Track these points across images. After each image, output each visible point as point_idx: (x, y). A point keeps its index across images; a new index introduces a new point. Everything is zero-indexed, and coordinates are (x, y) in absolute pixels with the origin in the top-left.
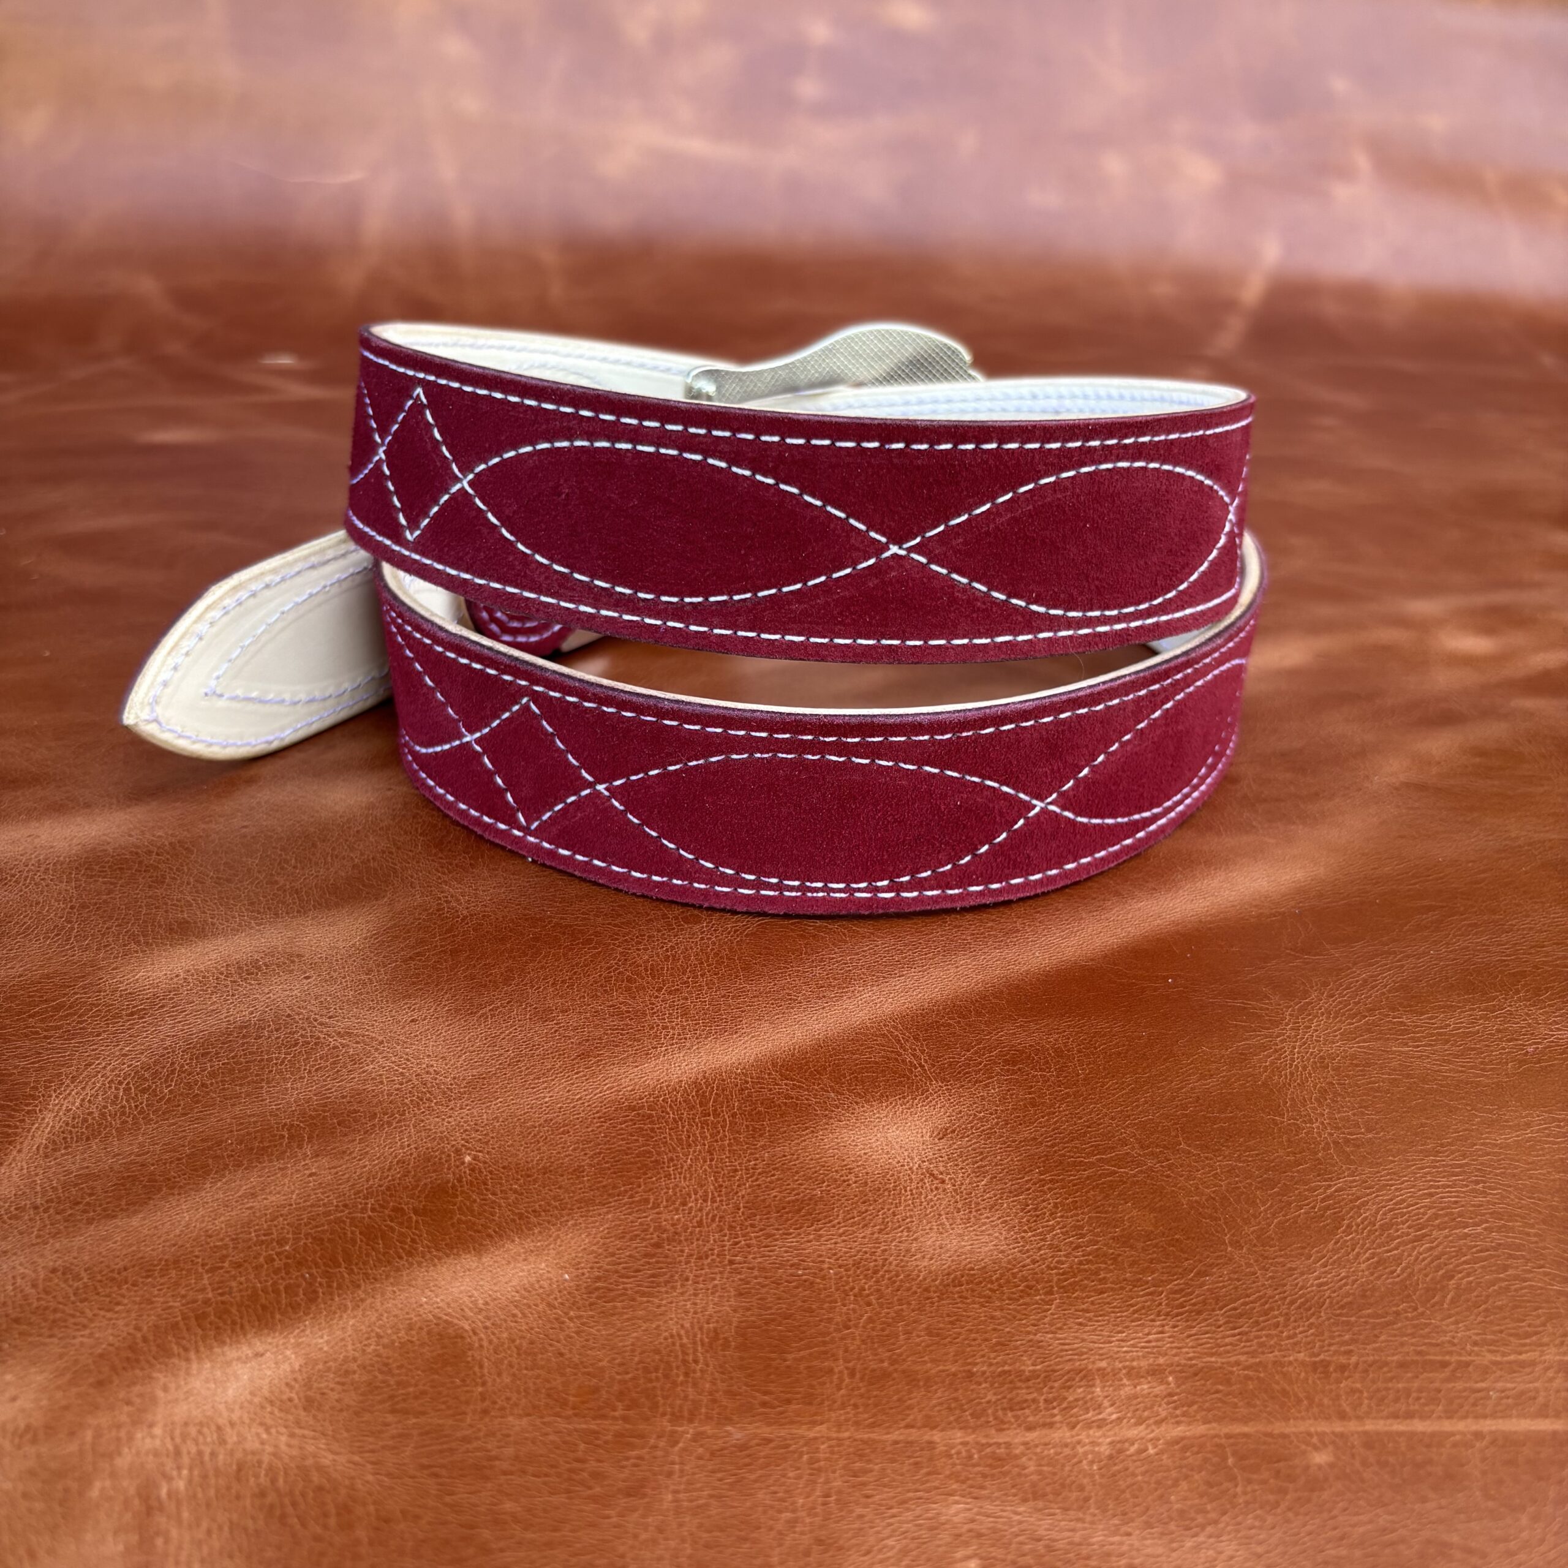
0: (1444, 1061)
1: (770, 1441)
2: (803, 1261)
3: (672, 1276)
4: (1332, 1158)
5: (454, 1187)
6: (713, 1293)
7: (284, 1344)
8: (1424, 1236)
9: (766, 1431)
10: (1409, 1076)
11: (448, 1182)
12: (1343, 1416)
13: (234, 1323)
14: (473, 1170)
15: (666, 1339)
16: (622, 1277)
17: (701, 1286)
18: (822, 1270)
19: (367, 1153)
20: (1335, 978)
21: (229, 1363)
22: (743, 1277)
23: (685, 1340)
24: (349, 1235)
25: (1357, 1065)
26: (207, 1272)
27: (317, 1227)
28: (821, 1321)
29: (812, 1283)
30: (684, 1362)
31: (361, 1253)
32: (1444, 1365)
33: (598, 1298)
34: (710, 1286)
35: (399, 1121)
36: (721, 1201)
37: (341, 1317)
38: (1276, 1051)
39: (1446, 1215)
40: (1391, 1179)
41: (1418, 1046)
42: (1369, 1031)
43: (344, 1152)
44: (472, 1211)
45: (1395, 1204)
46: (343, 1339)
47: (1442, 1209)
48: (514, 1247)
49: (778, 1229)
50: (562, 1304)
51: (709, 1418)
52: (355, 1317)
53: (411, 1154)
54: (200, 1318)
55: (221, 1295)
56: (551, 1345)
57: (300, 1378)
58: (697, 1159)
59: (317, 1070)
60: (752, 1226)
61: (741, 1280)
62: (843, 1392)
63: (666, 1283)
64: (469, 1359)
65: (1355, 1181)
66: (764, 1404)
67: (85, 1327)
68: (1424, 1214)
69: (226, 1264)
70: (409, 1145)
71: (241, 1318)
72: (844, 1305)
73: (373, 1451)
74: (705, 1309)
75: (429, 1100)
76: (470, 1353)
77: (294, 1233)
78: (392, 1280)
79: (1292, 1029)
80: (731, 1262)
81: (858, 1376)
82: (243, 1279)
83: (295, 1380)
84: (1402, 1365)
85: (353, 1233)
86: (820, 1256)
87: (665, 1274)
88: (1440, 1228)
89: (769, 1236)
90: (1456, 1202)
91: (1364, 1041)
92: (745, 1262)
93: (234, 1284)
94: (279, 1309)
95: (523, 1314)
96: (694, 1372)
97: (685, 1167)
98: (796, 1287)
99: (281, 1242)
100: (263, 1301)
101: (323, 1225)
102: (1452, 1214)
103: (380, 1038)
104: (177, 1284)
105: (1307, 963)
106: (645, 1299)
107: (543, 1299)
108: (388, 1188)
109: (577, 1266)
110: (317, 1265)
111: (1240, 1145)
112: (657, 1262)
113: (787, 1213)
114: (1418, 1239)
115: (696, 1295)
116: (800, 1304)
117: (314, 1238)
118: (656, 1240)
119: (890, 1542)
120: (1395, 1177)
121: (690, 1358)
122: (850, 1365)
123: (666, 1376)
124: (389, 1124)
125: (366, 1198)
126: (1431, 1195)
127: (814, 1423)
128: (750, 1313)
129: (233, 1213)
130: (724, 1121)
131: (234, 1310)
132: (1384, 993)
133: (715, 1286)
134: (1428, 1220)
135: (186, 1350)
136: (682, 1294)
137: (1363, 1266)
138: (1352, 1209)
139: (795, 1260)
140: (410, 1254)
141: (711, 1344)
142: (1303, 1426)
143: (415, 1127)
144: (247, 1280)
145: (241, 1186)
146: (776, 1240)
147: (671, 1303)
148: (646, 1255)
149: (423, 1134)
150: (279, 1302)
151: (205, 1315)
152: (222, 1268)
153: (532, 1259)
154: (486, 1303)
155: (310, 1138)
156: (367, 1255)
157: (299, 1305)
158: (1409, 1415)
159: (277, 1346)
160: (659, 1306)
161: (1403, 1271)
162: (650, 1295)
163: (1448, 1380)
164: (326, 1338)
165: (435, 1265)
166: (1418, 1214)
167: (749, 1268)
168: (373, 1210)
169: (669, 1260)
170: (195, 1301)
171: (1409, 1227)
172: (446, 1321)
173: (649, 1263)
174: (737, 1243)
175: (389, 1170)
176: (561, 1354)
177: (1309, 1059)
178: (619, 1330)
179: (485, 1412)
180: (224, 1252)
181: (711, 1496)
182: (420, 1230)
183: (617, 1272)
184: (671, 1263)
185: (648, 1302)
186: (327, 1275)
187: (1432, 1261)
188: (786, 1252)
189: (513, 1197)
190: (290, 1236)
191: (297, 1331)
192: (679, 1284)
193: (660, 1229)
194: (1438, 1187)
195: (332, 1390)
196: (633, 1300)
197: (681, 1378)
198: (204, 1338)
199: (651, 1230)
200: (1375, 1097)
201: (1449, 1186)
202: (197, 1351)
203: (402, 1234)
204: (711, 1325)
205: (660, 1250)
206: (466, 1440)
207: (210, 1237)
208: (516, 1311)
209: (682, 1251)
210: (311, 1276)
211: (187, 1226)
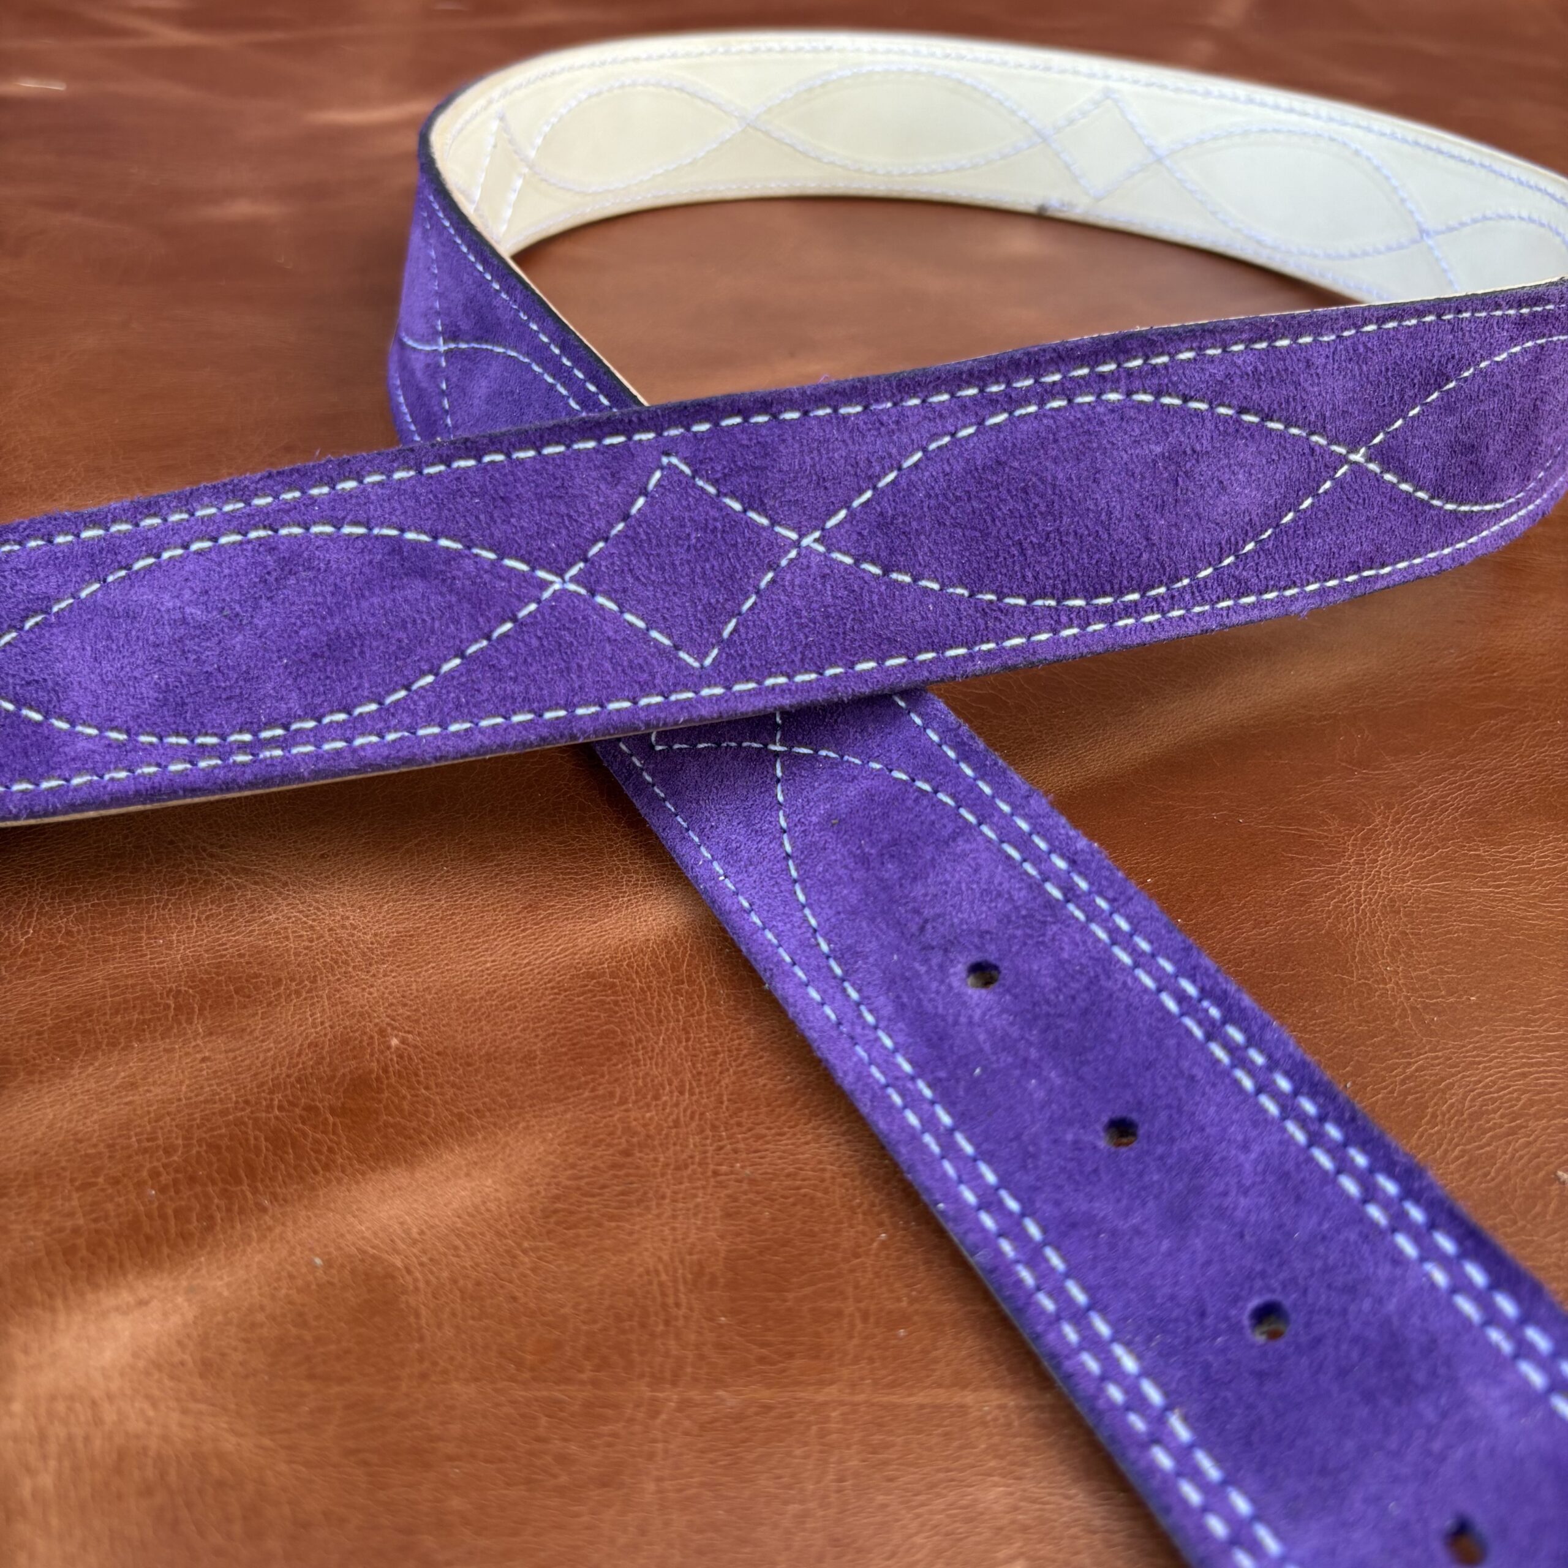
0: (1530, 905)
1: (768, 1408)
2: (801, 1169)
3: (645, 1193)
4: (1410, 1029)
5: (378, 1079)
6: (695, 1215)
7: (174, 1288)
8: (1520, 1127)
9: (765, 1395)
10: (1491, 924)
11: (371, 1072)
13: (111, 1259)
14: (401, 1056)
15: (640, 1276)
16: (585, 1195)
17: (681, 1205)
18: (823, 1180)
19: (271, 1032)
20: (1399, 799)
21: (104, 1315)
22: (729, 1192)
23: (664, 1277)
24: (252, 1141)
25: (1432, 910)
26: (78, 1189)
27: (212, 1129)
28: (824, 1248)
29: (812, 1199)
30: (664, 1306)
31: (266, 1164)
33: (558, 1223)
34: (691, 1205)
35: (310, 991)
36: (701, 1093)
37: (244, 1251)
38: (1339, 891)
39: (1542, 1101)
40: (1478, 1056)
41: (1499, 887)
42: (1442, 866)
43: (243, 1030)
44: (401, 1111)
45: (1485, 1087)
46: (246, 1281)
47: (1539, 1093)
48: (453, 1158)
49: (769, 1128)
50: (514, 1232)
51: (696, 1380)
52: (261, 1251)
53: (325, 1035)
54: (70, 1252)
55: (96, 1220)
56: (502, 1287)
57: (195, 1334)
58: (670, 1039)
59: (207, 918)
60: (739, 1124)
61: (729, 1196)
62: (855, 1341)
63: (639, 1202)
64: (403, 1306)
65: (1437, 1057)
66: (762, 1360)
68: (1518, 1099)
69: (101, 1180)
70: (322, 1023)
71: (120, 1252)
72: (851, 1226)
73: (286, 1431)
74: (686, 1236)
75: (345, 963)
76: (403, 1298)
77: (185, 1138)
78: (306, 1202)
79: (1356, 863)
80: (716, 1173)
81: (872, 1320)
82: (121, 1200)
83: (189, 1336)
85: (256, 1138)
86: (820, 1162)
87: (637, 1190)
88: (1537, 1117)
89: (759, 1137)
90: (1553, 1085)
91: (1438, 879)
92: (732, 1173)
93: (110, 1206)
94: (168, 1240)
95: (467, 1245)
96: (676, 1318)
97: (657, 1050)
98: (794, 1204)
99: (169, 1151)
100: (147, 1229)
101: (220, 1128)
102: (1549, 1099)
103: (284, 878)
104: (38, 1207)
105: (1367, 779)
106: (613, 1224)
107: (490, 1226)
108: (299, 1080)
109: (529, 1182)
110: (214, 1182)
111: (1305, 1011)
112: (628, 1175)
113: (780, 1106)
114: (1512, 1132)
115: (674, 1217)
116: (799, 1226)
117: (209, 1145)
118: (624, 1145)
119: (919, 1540)
120: (1483, 1053)
121: (670, 1301)
122: (862, 1305)
123: (643, 1326)
124: (298, 993)
125: (271, 1092)
126: (1524, 1075)
127: (822, 1383)
128: (739, 1239)
129: (109, 1110)
130: (701, 988)
131: (110, 1242)
132: (1455, 819)
133: (697, 1206)
134: (1523, 1108)
135: (51, 1296)
136: (658, 1216)
137: (1452, 1167)
138: (1435, 1094)
139: (791, 1169)
140: (326, 1167)
141: (695, 1282)
143: (329, 998)
144: (127, 1201)
145: (117, 1073)
146: (768, 1143)
147: (644, 1228)
148: (614, 1166)
149: (339, 1007)
150: (166, 1231)
151: (74, 1249)
152: (95, 1184)
153: (475, 1173)
154: (422, 1233)
155: (202, 1011)
156: (275, 1168)
157: (192, 1235)
159: (166, 1290)
160: (631, 1233)
161: (1498, 1172)
162: (620, 1218)
164: (226, 1279)
165: (357, 1183)
166: (1510, 1100)
167: (737, 1181)
168: (281, 1108)
169: (642, 1172)
170: (61, 1230)
171: (1502, 1117)
172: (373, 1256)
173: (616, 1176)
174: (721, 1148)
175: (299, 1055)
176: (515, 1299)
177: (1377, 902)
178: (584, 1266)
179: (424, 1376)
180: (98, 1163)
181: (702, 1484)
182: (339, 1136)
183: (578, 1188)
184: (642, 1176)
185: (618, 1227)
186: (224, 1193)
187: (1530, 1161)
188: (780, 1158)
189: (450, 1092)
190: (180, 1142)
191: (190, 1271)
192: (654, 1203)
193: (629, 1131)
194: (1532, 1065)
195: (235, 1349)
196: (600, 1225)
197: (661, 1328)
198: (74, 1279)
199: (619, 1132)
200: (1455, 950)
201: (1544, 1064)
202: (66, 1298)
203: (316, 1141)
204: (695, 1257)
205: (629, 1160)
206: (400, 1415)
207: (80, 1141)
208: (458, 1242)
209: (656, 1160)
210: (207, 1195)
211: (50, 1127)
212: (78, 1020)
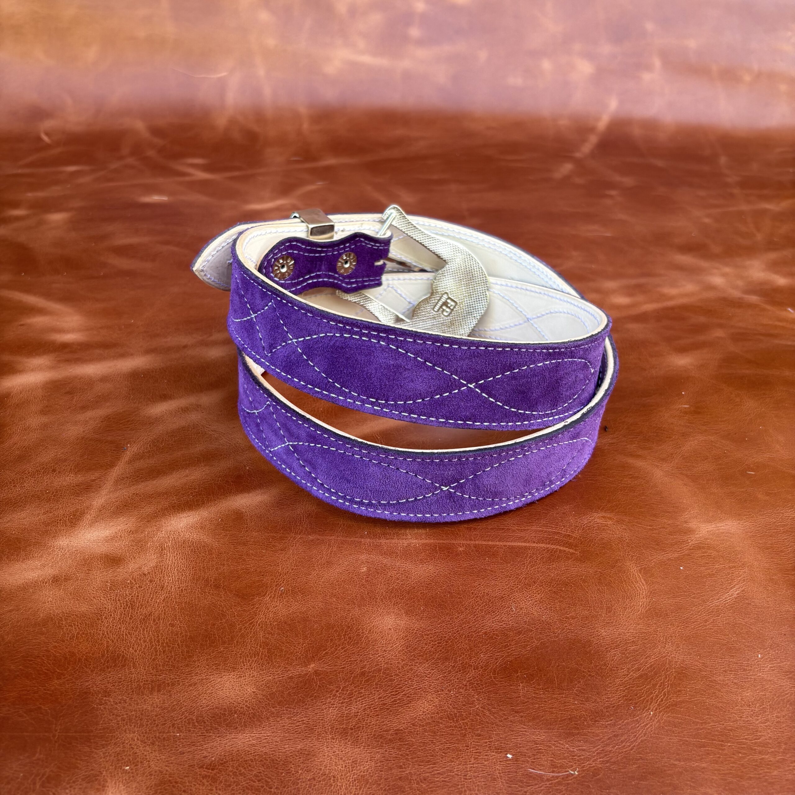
1: (319, 539)
5: (243, 476)
9: (319, 537)
12: (471, 540)
14: (249, 471)
16: (287, 500)
19: (219, 466)
21: (181, 518)
24: (214, 487)
26: (175, 496)
27: (205, 485)
30: (300, 520)
32: (503, 529)
33: (280, 505)
35: (229, 457)
37: (211, 508)
43: (213, 465)
44: (248, 482)
46: (211, 513)
48: (259, 491)
50: (270, 506)
51: (304, 534)
52: (214, 508)
53: (232, 466)
55: (179, 501)
56: (266, 516)
62: (340, 529)
66: (319, 531)
67: (143, 508)
69: (180, 494)
70: (231, 464)
71: (184, 507)
73: (218, 538)
75: (237, 451)
76: (244, 517)
78: (225, 499)
82: (184, 498)
83: (198, 522)
84: (491, 529)
93: (182, 499)
94: (194, 505)
95: (259, 508)
99: (195, 489)
100: (190, 503)
103: (224, 433)
104: (167, 498)
107: (265, 505)
108: (225, 475)
109: (274, 497)
110: (205, 495)
117: (204, 488)
119: (346, 563)
123: (295, 524)
124: (226, 458)
125: (218, 478)
127: (331, 536)
129: (181, 481)
131: (182, 505)
135: (170, 514)
140: (230, 493)
141: (308, 517)
142: (459, 542)
143: (233, 459)
144: (186, 498)
145: (184, 473)
149: (235, 461)
151: (175, 506)
153: (263, 495)
154: (250, 505)
155: (203, 461)
156: (218, 493)
157: (199, 505)
158: (489, 541)
159: (194, 514)
162: (293, 504)
163: (503, 533)
164: (206, 513)
165: (236, 496)
168: (220, 481)
170: (172, 503)
172: (239, 509)
175: (225, 470)
176: (268, 518)
178: (284, 513)
180: (179, 491)
181: (302, 551)
182: (233, 487)
183: (285, 498)
186: (207, 497)
189: (259, 479)
190: (198, 487)
191: (199, 511)
195: (208, 525)
196: (289, 505)
198: (174, 512)
202: (173, 515)
203: (228, 488)
206: (242, 537)
207: (175, 487)
208: (257, 507)
210: (203, 497)
211: (169, 484)
212: (175, 463)
